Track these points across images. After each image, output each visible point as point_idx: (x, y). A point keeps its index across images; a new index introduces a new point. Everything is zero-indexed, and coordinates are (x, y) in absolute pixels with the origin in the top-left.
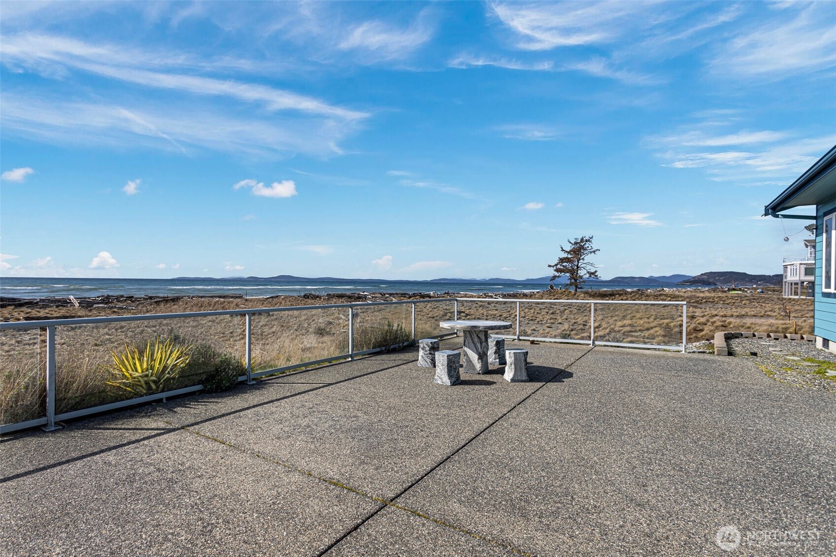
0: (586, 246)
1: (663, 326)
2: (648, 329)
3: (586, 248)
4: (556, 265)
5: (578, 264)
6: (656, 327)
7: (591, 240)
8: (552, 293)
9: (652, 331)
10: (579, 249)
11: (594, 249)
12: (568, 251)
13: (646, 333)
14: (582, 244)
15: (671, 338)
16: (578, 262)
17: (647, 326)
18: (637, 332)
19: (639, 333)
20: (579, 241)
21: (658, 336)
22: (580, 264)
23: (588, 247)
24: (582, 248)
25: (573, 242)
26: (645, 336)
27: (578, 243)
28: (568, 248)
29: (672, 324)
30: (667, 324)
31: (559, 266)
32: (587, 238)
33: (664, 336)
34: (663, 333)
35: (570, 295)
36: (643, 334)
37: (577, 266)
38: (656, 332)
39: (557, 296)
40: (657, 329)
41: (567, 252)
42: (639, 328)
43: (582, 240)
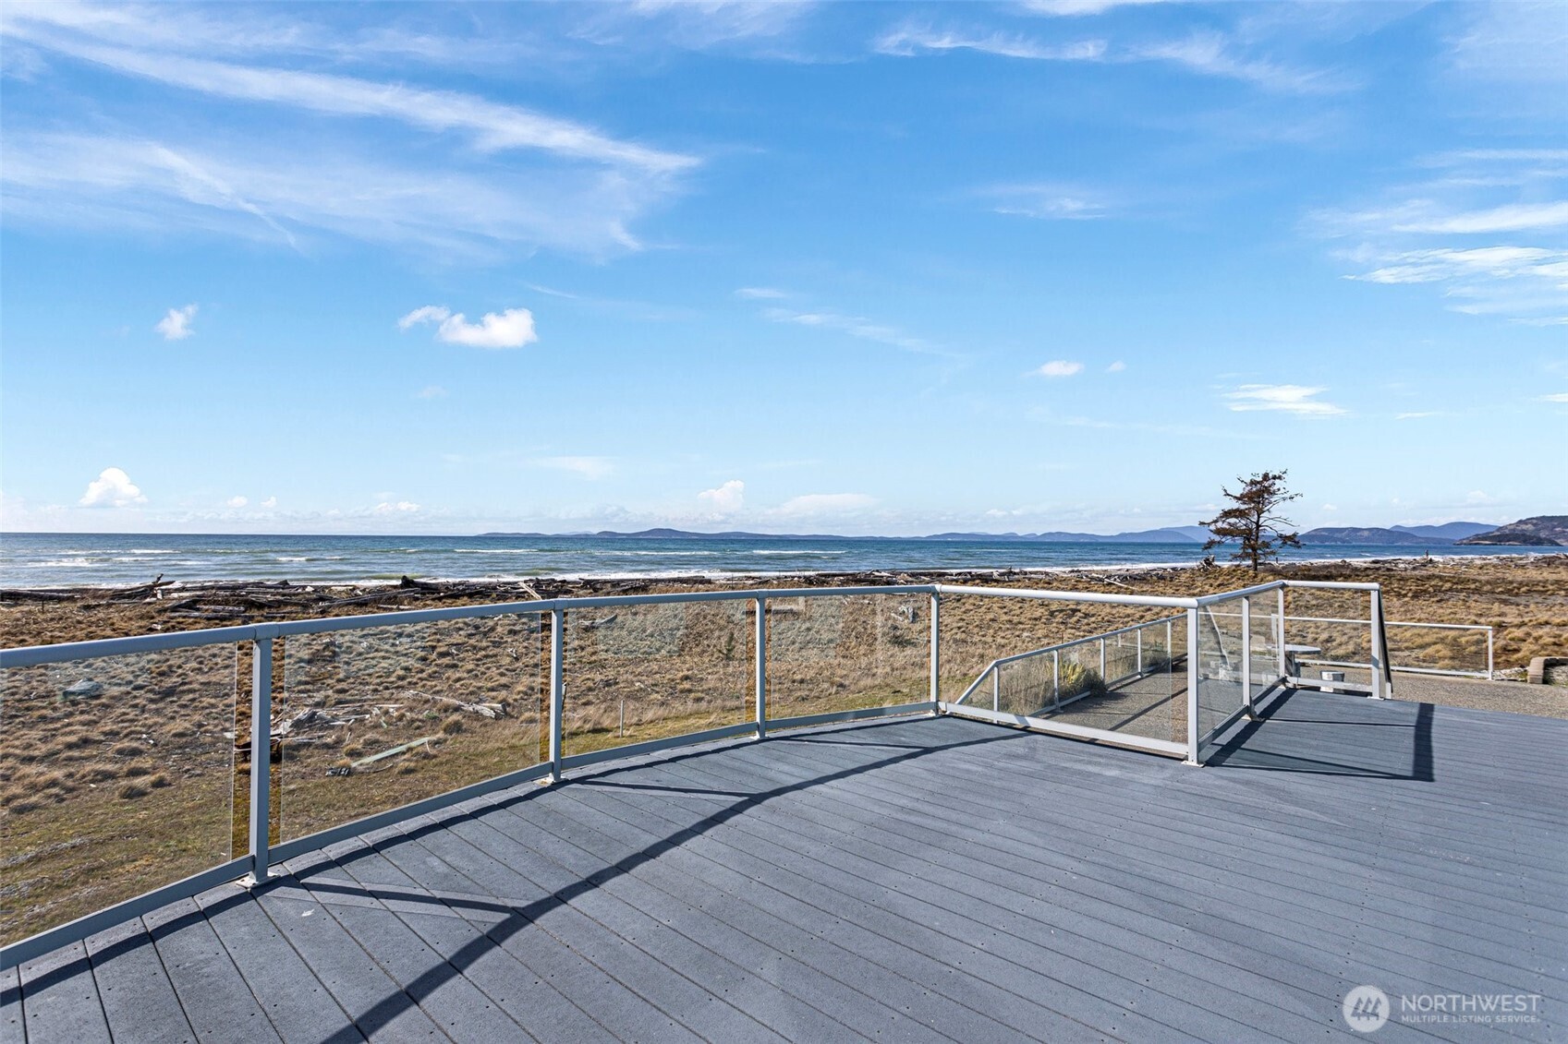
0: (1275, 488)
1: (1448, 641)
2: (1422, 647)
3: (1274, 491)
4: (1216, 522)
5: (1258, 521)
6: (1435, 643)
7: (1284, 476)
8: (1210, 573)
9: (1430, 650)
10: (1259, 493)
11: (1291, 493)
12: (1238, 495)
13: (1421, 654)
14: (1266, 484)
15: (1463, 661)
16: (1259, 517)
17: (1419, 641)
18: (1403, 651)
19: (1407, 653)
20: (1260, 479)
21: (1444, 658)
22: (1262, 520)
23: (1279, 490)
24: (1267, 490)
25: (1248, 481)
26: (1418, 657)
27: (1258, 482)
28: (1239, 489)
29: (1463, 640)
30: (1455, 639)
31: (1220, 525)
32: (1277, 474)
33: (1452, 658)
34: (1450, 654)
35: (1247, 577)
36: (1413, 655)
37: (1257, 523)
38: (1438, 651)
39: (1221, 579)
40: (1438, 647)
41: (1235, 497)
42: (1406, 644)
43: (1266, 477)
